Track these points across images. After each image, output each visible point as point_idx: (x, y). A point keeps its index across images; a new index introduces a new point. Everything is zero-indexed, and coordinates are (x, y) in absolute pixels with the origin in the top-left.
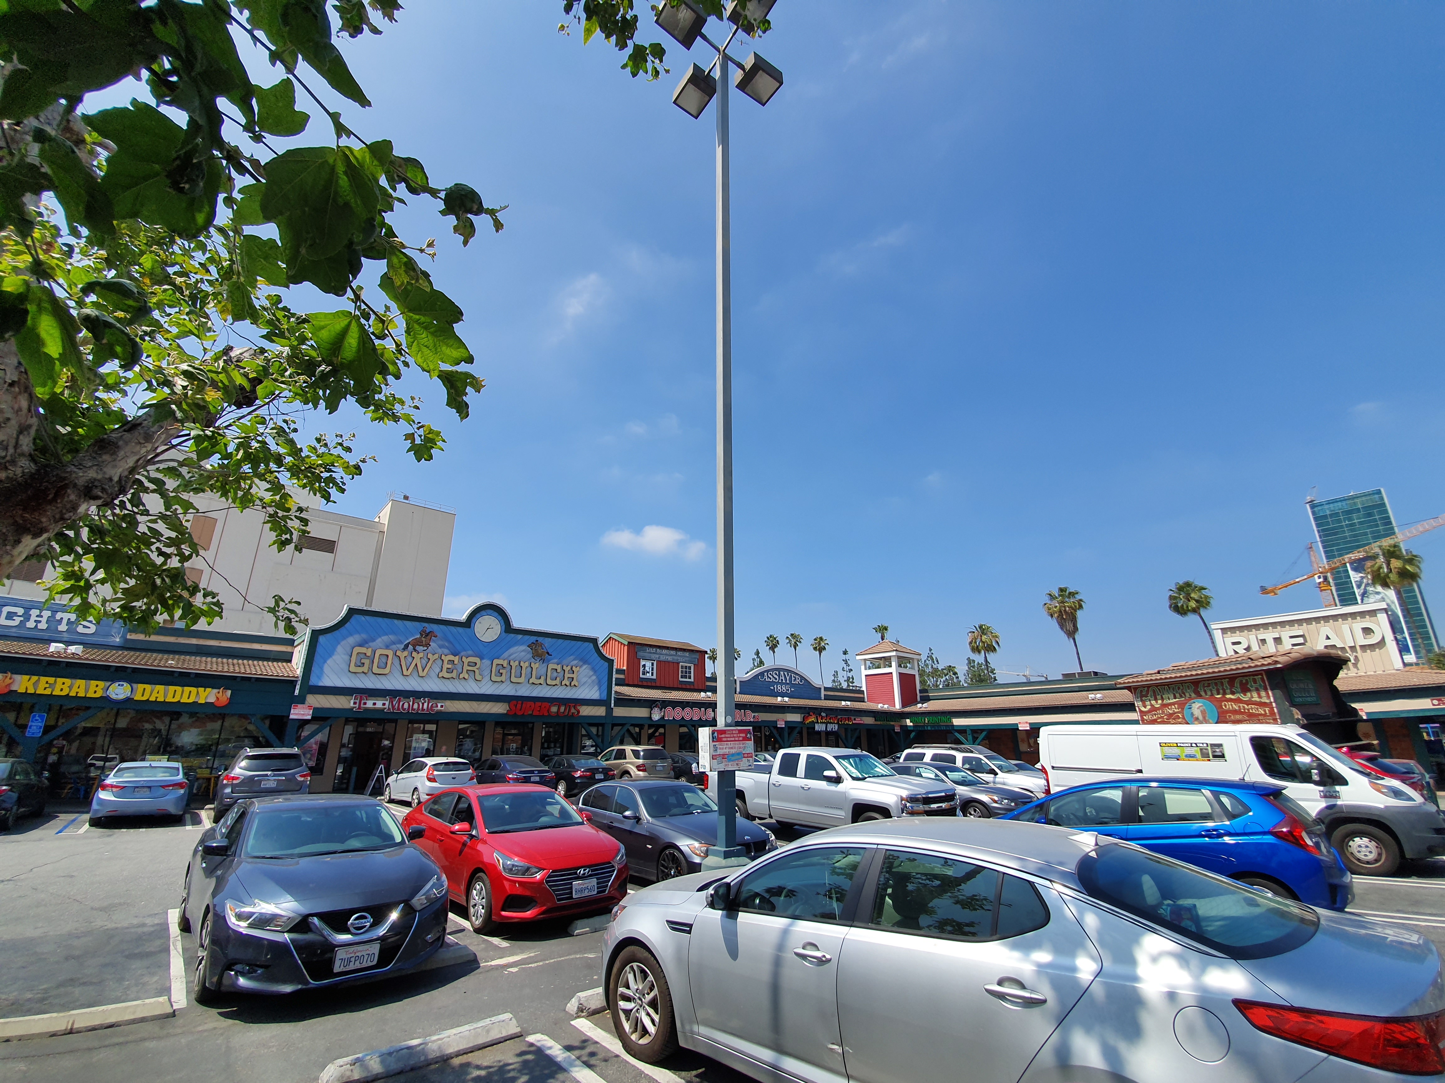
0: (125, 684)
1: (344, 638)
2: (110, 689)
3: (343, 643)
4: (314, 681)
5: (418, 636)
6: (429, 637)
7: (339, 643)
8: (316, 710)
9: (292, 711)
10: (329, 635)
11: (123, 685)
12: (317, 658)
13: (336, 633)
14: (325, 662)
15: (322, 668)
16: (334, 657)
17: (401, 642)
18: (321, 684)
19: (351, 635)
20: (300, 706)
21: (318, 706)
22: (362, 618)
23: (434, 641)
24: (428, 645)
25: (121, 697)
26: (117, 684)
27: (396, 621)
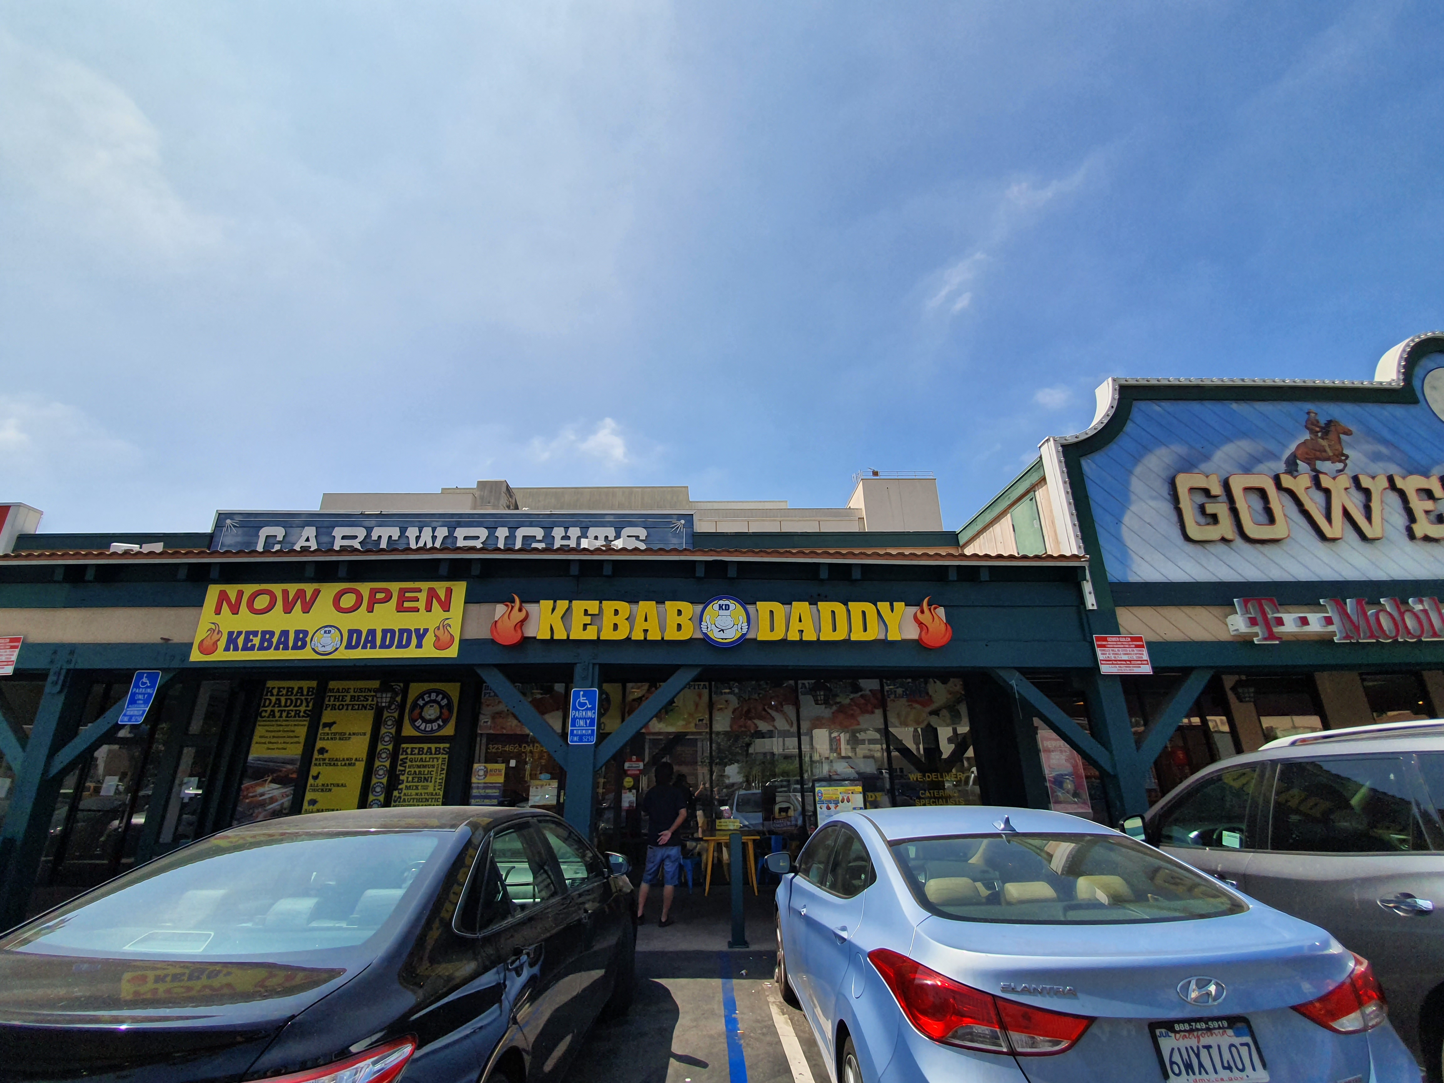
0: (733, 604)
1: (1136, 460)
2: (706, 616)
3: (1138, 470)
4: (1114, 572)
5: (1307, 436)
6: (1332, 436)
7: (1131, 472)
8: (1156, 649)
9: (1100, 656)
10: (1099, 457)
11: (727, 607)
12: (1097, 512)
13: (1113, 449)
14: (1119, 521)
15: (1119, 539)
16: (1134, 508)
17: (1274, 456)
18: (1133, 579)
19: (1146, 449)
20: (1112, 639)
21: (1153, 638)
22: (1156, 408)
23: (1351, 446)
24: (1340, 457)
25: (731, 635)
26: (716, 605)
27: (1234, 406)
